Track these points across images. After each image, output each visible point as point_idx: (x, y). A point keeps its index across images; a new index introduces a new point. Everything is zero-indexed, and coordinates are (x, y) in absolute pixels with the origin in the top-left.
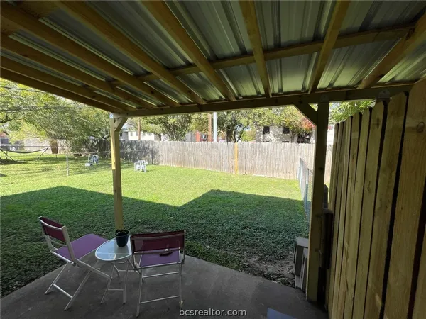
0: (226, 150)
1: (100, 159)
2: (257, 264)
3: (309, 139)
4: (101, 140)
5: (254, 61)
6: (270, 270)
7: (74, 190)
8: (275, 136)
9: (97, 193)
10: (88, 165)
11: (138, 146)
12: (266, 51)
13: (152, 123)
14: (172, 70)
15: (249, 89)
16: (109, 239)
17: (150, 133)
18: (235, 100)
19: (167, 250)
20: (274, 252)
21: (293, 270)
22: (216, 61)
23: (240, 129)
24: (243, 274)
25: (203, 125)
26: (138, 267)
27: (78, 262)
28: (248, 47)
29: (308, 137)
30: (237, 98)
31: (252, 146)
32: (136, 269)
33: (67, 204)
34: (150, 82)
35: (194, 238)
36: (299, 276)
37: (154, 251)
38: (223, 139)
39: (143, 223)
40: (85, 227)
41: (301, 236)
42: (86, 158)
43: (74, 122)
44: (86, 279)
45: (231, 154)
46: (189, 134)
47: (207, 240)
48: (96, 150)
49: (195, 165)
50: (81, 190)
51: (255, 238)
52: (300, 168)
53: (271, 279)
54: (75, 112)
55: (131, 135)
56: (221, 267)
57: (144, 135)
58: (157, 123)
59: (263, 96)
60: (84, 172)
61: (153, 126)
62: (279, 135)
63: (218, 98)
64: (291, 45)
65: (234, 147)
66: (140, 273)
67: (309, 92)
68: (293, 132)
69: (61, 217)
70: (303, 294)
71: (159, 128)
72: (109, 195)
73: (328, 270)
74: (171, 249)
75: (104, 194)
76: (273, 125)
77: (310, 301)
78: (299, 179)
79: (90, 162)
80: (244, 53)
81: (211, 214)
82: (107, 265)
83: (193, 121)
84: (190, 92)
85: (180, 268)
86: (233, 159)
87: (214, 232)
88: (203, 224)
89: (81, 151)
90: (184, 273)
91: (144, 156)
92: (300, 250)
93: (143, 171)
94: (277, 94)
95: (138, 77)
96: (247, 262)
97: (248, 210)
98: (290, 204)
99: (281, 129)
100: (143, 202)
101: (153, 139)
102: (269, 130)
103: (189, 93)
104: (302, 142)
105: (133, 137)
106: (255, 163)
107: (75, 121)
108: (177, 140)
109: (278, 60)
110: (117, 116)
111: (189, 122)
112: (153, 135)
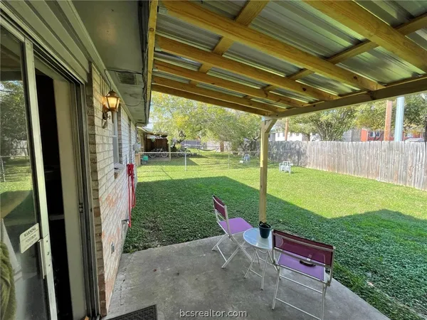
4: (252, 142)
10: (241, 162)
11: (285, 146)
13: (300, 122)
14: (332, 58)
16: (254, 227)
17: (298, 134)
19: (309, 259)
22: (408, 22)
26: (277, 263)
27: (232, 236)
32: (274, 263)
34: (302, 79)
37: (294, 254)
39: (285, 224)
42: (240, 157)
46: (350, 132)
47: (369, 274)
48: (248, 150)
49: (355, 172)
54: (236, 119)
55: (279, 136)
57: (291, 135)
58: (306, 122)
60: (239, 168)
61: (301, 125)
63: (408, 76)
66: (278, 270)
71: (308, 127)
72: (255, 190)
74: (314, 261)
83: (357, 114)
84: (357, 77)
85: (324, 289)
87: (384, 268)
88: (363, 251)
89: (238, 151)
90: (328, 297)
91: (290, 157)
93: (288, 172)
95: (291, 77)
101: (301, 140)
105: (280, 138)
107: (236, 126)
108: (331, 139)
110: (268, 118)
111: (350, 116)
112: (301, 136)
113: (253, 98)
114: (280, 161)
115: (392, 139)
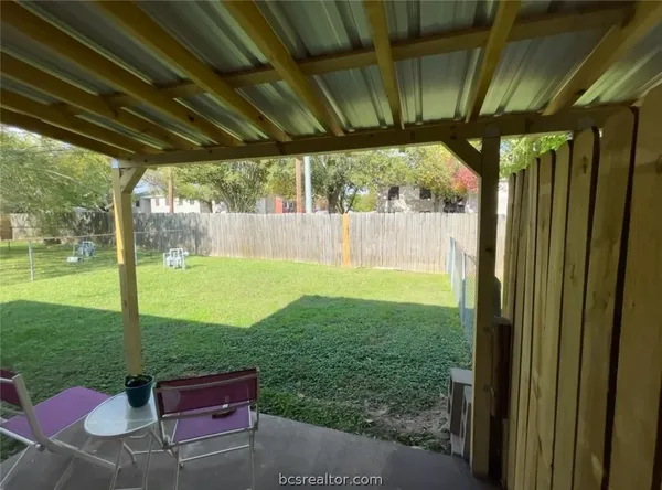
0: (328, 227)
1: (98, 249)
2: (387, 420)
3: (462, 207)
4: (98, 215)
5: (375, 62)
6: (409, 429)
7: (44, 306)
8: (407, 202)
9: (91, 311)
10: (73, 259)
11: (170, 222)
12: (395, 42)
13: (194, 182)
14: (228, 76)
15: (365, 115)
16: (115, 393)
17: (192, 201)
18: (341, 134)
19: (225, 406)
20: (415, 397)
21: (447, 425)
22: (306, 60)
23: (350, 192)
24: (364, 438)
25: (286, 186)
26: (170, 441)
27: (50, 443)
28: (364, 34)
29: (460, 204)
30: (345, 131)
31: (372, 218)
32: (166, 445)
33: (30, 334)
34: (186, 99)
35: (275, 383)
36: (457, 433)
37: (202, 410)
38: (323, 209)
39: (182, 360)
40: (67, 374)
41: (458, 366)
42: (68, 248)
43: (44, 181)
44: (67, 474)
45: (336, 232)
46: (263, 202)
47: (299, 383)
48: (90, 232)
49: (274, 255)
50: (59, 306)
51: (382, 374)
52: (451, 254)
53: (411, 445)
54: (44, 162)
55: (158, 204)
56: (325, 429)
57: (181, 203)
58: (204, 183)
59: (390, 127)
60: (65, 273)
61: (196, 187)
62: (414, 200)
63: (311, 131)
64: (437, 34)
65: (341, 221)
66: (176, 455)
67: (467, 121)
68: (437, 196)
69: (18, 359)
70: (465, 464)
71: (207, 190)
72: (114, 313)
73: (504, 421)
74: (233, 405)
75: (105, 312)
76: (404, 184)
77: (478, 476)
78: (450, 271)
79: (76, 255)
80: (357, 46)
81: (305, 338)
82: (110, 444)
83: (270, 177)
84: (261, 118)
85: (252, 437)
86: (341, 241)
87: (311, 368)
88: (290, 356)
89: (58, 234)
90: (258, 446)
91: (182, 241)
92: (458, 389)
93: (180, 267)
94: (413, 124)
95: (165, 88)
96: (369, 416)
97: (368, 327)
98: (438, 314)
99: (418, 190)
100: (180, 323)
101: (198, 211)
102: (398, 194)
103: (260, 120)
104: (452, 212)
105: (160, 206)
106: (377, 247)
107: (46, 178)
108: (241, 210)
109: (416, 60)
110: (125, 164)
111: (261, 180)
112: (197, 204)
113: (81, 112)
114: (164, 249)
115: (304, 211)
